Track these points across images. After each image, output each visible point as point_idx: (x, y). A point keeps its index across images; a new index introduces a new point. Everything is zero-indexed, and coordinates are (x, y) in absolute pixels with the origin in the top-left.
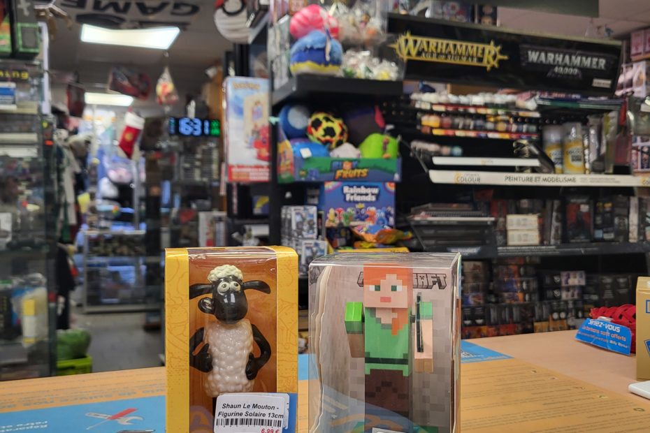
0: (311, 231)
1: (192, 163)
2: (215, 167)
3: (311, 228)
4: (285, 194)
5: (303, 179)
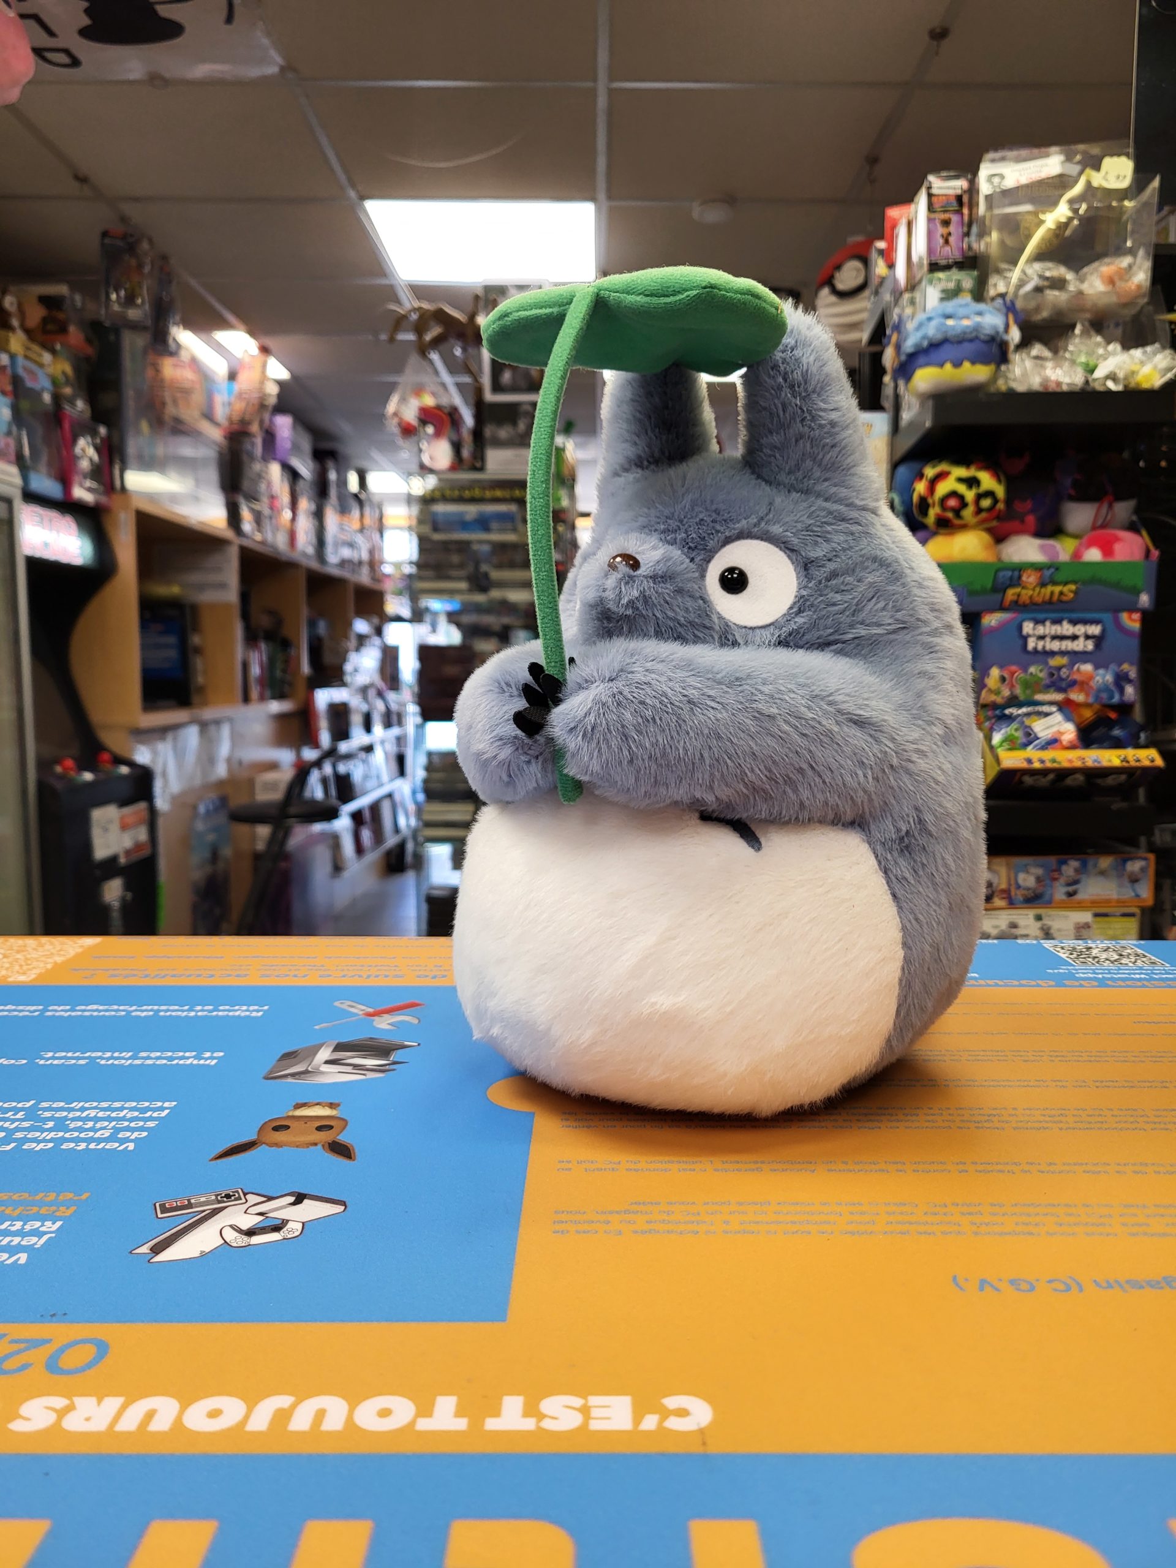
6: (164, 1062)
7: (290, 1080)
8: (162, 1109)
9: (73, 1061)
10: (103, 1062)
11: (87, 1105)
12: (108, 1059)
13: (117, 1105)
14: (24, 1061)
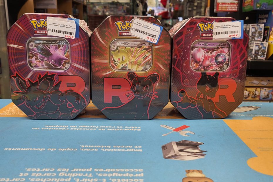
0: (260, 37)
1: (192, 8)
2: (203, 10)
3: (260, 35)
4: (246, 18)
5: (258, 9)
6: (124, 150)
7: (173, 159)
8: (140, 173)
9: (93, 150)
10: (103, 150)
11: (111, 170)
12: (105, 148)
13: (122, 170)
14: (76, 149)
